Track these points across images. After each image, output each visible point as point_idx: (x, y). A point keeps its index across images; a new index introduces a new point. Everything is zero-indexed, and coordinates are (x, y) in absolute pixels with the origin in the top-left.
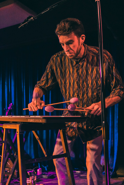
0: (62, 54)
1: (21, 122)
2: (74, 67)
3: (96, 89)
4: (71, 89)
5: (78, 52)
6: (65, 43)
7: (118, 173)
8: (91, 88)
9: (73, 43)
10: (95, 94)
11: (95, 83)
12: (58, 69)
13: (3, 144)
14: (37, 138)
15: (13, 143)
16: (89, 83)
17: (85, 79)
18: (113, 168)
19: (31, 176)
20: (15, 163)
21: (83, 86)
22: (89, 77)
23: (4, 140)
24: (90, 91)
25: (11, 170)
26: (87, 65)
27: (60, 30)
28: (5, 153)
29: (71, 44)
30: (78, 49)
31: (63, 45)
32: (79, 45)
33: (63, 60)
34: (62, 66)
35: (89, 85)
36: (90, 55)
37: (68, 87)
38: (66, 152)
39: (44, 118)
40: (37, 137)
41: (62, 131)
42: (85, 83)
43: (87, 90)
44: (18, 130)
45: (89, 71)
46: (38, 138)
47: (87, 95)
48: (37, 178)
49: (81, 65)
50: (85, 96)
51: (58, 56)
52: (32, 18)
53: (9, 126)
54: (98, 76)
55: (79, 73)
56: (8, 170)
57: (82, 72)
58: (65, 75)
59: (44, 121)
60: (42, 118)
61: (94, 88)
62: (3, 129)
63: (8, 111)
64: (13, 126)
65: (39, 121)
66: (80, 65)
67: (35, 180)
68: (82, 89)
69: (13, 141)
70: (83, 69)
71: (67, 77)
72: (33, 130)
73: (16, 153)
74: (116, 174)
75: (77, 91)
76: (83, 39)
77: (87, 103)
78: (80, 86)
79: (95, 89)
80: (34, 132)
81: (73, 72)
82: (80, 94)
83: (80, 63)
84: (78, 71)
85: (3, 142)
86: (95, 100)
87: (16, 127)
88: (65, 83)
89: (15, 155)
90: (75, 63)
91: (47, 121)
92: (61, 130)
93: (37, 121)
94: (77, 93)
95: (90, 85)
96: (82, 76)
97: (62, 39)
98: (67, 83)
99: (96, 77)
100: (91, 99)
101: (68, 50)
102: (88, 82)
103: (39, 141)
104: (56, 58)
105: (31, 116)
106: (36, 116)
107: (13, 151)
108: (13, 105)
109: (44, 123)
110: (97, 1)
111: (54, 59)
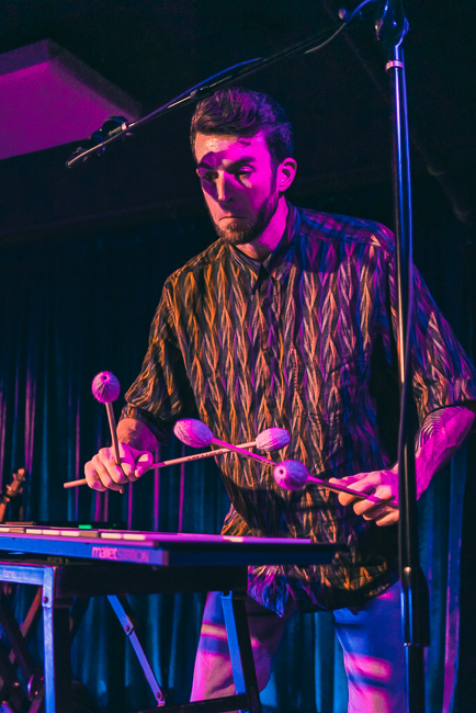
0: (202, 258)
1: (64, 557)
2: (254, 293)
3: (336, 369)
4: (245, 387)
8: (316, 367)
10: (334, 389)
11: (332, 344)
12: (192, 319)
14: (125, 627)
15: (24, 634)
16: (307, 348)
17: (292, 331)
22: (308, 323)
24: (313, 378)
26: (299, 278)
32: (272, 191)
33: (208, 279)
34: (205, 303)
35: (307, 356)
36: (310, 239)
37: (230, 382)
38: (244, 690)
39: (161, 545)
40: (126, 622)
41: (229, 597)
42: (292, 350)
43: (302, 377)
44: (48, 590)
45: (307, 300)
46: (132, 627)
47: (301, 399)
49: (278, 279)
50: (294, 402)
51: (188, 270)
52: (124, 127)
53: (13, 573)
54: (344, 318)
55: (273, 315)
59: (158, 558)
60: (150, 544)
61: (328, 365)
63: (8, 500)
64: (31, 571)
65: (139, 556)
66: (274, 280)
69: (25, 628)
71: (226, 343)
72: (111, 594)
73: (31, 679)
75: (267, 386)
77: (306, 429)
79: (331, 372)
80: (113, 600)
81: (249, 316)
82: (280, 398)
84: (270, 306)
86: (335, 416)
87: (42, 577)
88: (220, 366)
89: (29, 687)
90: (256, 278)
91: (171, 559)
92: (226, 594)
93: (130, 556)
94: (270, 397)
95: (311, 356)
98: (227, 365)
99: (335, 321)
100: (319, 414)
102: (306, 343)
103: (133, 638)
105: (104, 535)
106: (127, 537)
107: (19, 670)
108: (26, 474)
109: (157, 566)
110: (393, 68)
111: (174, 284)
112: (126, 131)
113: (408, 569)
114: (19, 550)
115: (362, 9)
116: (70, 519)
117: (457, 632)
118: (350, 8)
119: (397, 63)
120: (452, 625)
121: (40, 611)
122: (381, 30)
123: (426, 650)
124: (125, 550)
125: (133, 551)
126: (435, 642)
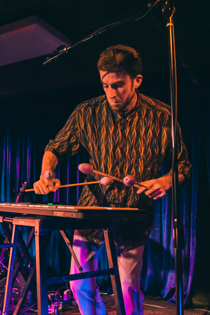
0: (96, 102)
1: (43, 216)
2: (118, 123)
3: (151, 161)
4: (110, 159)
5: (128, 102)
6: (110, 84)
7: (195, 301)
8: (143, 159)
9: (124, 86)
10: (149, 169)
11: (150, 151)
12: (89, 127)
13: (11, 249)
14: (67, 243)
16: (140, 151)
18: (187, 293)
19: (54, 301)
20: (29, 279)
21: (130, 155)
22: (141, 141)
23: (12, 242)
24: (141, 163)
25: (22, 290)
26: (138, 122)
27: (106, 63)
28: (13, 263)
29: (121, 87)
30: (128, 96)
31: (107, 87)
32: (132, 90)
33: (97, 111)
34: (95, 121)
35: (140, 154)
36: (143, 107)
37: (103, 156)
38: (112, 267)
39: (80, 211)
40: (67, 241)
41: (107, 231)
42: (134, 150)
43: (137, 162)
44: (37, 229)
45: (141, 131)
46: (69, 242)
47: (135, 170)
48: (63, 304)
49: (129, 121)
50: (132, 171)
51: (89, 105)
52: (65, 49)
53: (23, 222)
54: (155, 141)
55: (125, 134)
56: (16, 291)
57: (130, 132)
58: (100, 136)
59: (80, 216)
60: (77, 211)
61: (148, 159)
62: (12, 225)
63: (20, 194)
64: (30, 221)
65: (72, 215)
66: (127, 121)
67: (60, 308)
68: (128, 160)
70: (131, 127)
71: (103, 140)
72: (61, 230)
73: (30, 263)
74: (191, 302)
75: (120, 162)
76: (138, 81)
78: (125, 154)
79: (149, 161)
80: (62, 232)
81: (114, 132)
82: (125, 168)
83: (128, 119)
84: (124, 130)
85: (10, 245)
87: (35, 224)
88: (99, 149)
89: (29, 266)
90: (120, 118)
91: (84, 216)
92: (106, 230)
93: (69, 215)
94: (121, 167)
95: (142, 154)
96: (130, 139)
97: (107, 78)
98: (102, 149)
99: (152, 142)
100: (142, 178)
101: (113, 96)
102: (140, 149)
103: (70, 247)
104: (86, 109)
105: (58, 207)
106: (67, 208)
107: (25, 259)
108: (27, 184)
109: (79, 219)
110: (169, 26)
111: (82, 110)
112: (66, 51)
113: (176, 220)
114: (25, 213)
115: (157, 3)
116: (44, 201)
117: (195, 244)
118: (152, 3)
119: (171, 24)
120: (193, 242)
121: (34, 236)
122: (165, 11)
123: (183, 251)
124: (66, 213)
125: (70, 213)
126: (187, 248)
